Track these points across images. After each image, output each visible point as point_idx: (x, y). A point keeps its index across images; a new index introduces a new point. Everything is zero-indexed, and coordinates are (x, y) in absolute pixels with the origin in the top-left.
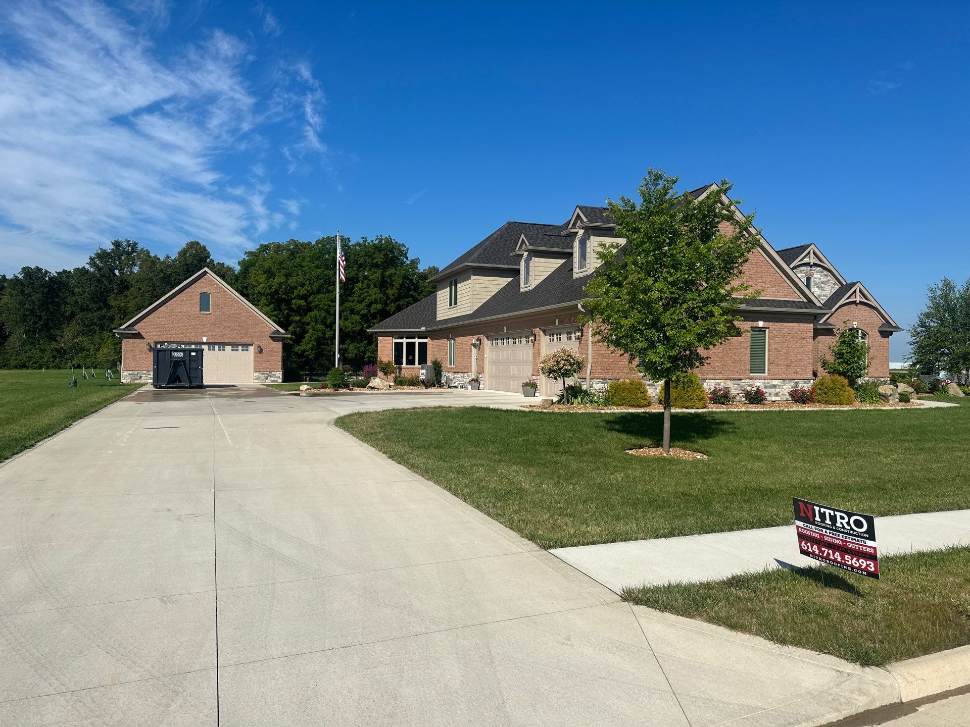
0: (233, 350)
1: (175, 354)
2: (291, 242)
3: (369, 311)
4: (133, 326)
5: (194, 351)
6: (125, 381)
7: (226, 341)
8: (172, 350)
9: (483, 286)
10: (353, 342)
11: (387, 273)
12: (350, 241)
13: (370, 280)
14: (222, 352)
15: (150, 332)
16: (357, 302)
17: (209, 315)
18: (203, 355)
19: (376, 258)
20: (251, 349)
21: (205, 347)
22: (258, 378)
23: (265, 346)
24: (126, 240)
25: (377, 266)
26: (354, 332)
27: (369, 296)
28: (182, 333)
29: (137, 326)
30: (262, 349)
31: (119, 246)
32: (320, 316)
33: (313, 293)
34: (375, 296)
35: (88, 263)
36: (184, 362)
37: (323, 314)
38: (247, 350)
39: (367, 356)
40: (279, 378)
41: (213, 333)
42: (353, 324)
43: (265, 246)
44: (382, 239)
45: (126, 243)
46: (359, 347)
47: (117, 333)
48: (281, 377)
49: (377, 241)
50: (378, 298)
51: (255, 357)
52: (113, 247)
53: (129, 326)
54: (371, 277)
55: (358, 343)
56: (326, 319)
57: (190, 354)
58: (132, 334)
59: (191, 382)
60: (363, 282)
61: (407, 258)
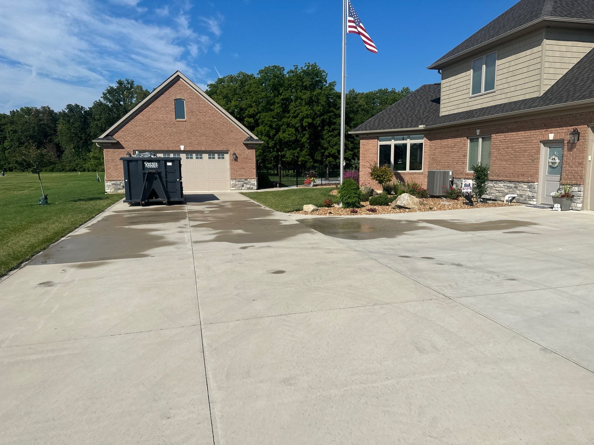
0: (210, 158)
1: (148, 165)
2: (240, 74)
3: (302, 124)
4: (112, 135)
5: (170, 161)
6: (109, 191)
7: (203, 149)
8: (144, 161)
9: (558, 54)
10: (289, 150)
11: (314, 93)
12: (284, 70)
13: (302, 100)
14: (199, 160)
15: (128, 141)
16: (292, 118)
17: (184, 123)
18: (180, 165)
19: (305, 82)
20: (227, 156)
21: (183, 156)
22: (234, 186)
23: (239, 154)
24: (126, 79)
25: (306, 88)
26: (290, 141)
27: (302, 112)
28: (160, 142)
29: (116, 135)
30: (237, 157)
31: (122, 84)
32: (265, 130)
33: (260, 112)
34: (306, 112)
35: (101, 97)
36: (159, 174)
37: (267, 128)
38: (223, 158)
39: (300, 159)
40: (254, 185)
41: (189, 141)
42: (289, 135)
43: (221, 79)
44: (310, 66)
45: (126, 82)
46: (294, 153)
47: (98, 143)
48: (256, 184)
49: (306, 67)
50: (309, 113)
51: (231, 164)
52: (117, 85)
53: (107, 135)
54: (304, 97)
55: (293, 150)
56: (270, 132)
57: (166, 164)
58: (112, 143)
59: (168, 198)
60: (295, 102)
61: (326, 82)
